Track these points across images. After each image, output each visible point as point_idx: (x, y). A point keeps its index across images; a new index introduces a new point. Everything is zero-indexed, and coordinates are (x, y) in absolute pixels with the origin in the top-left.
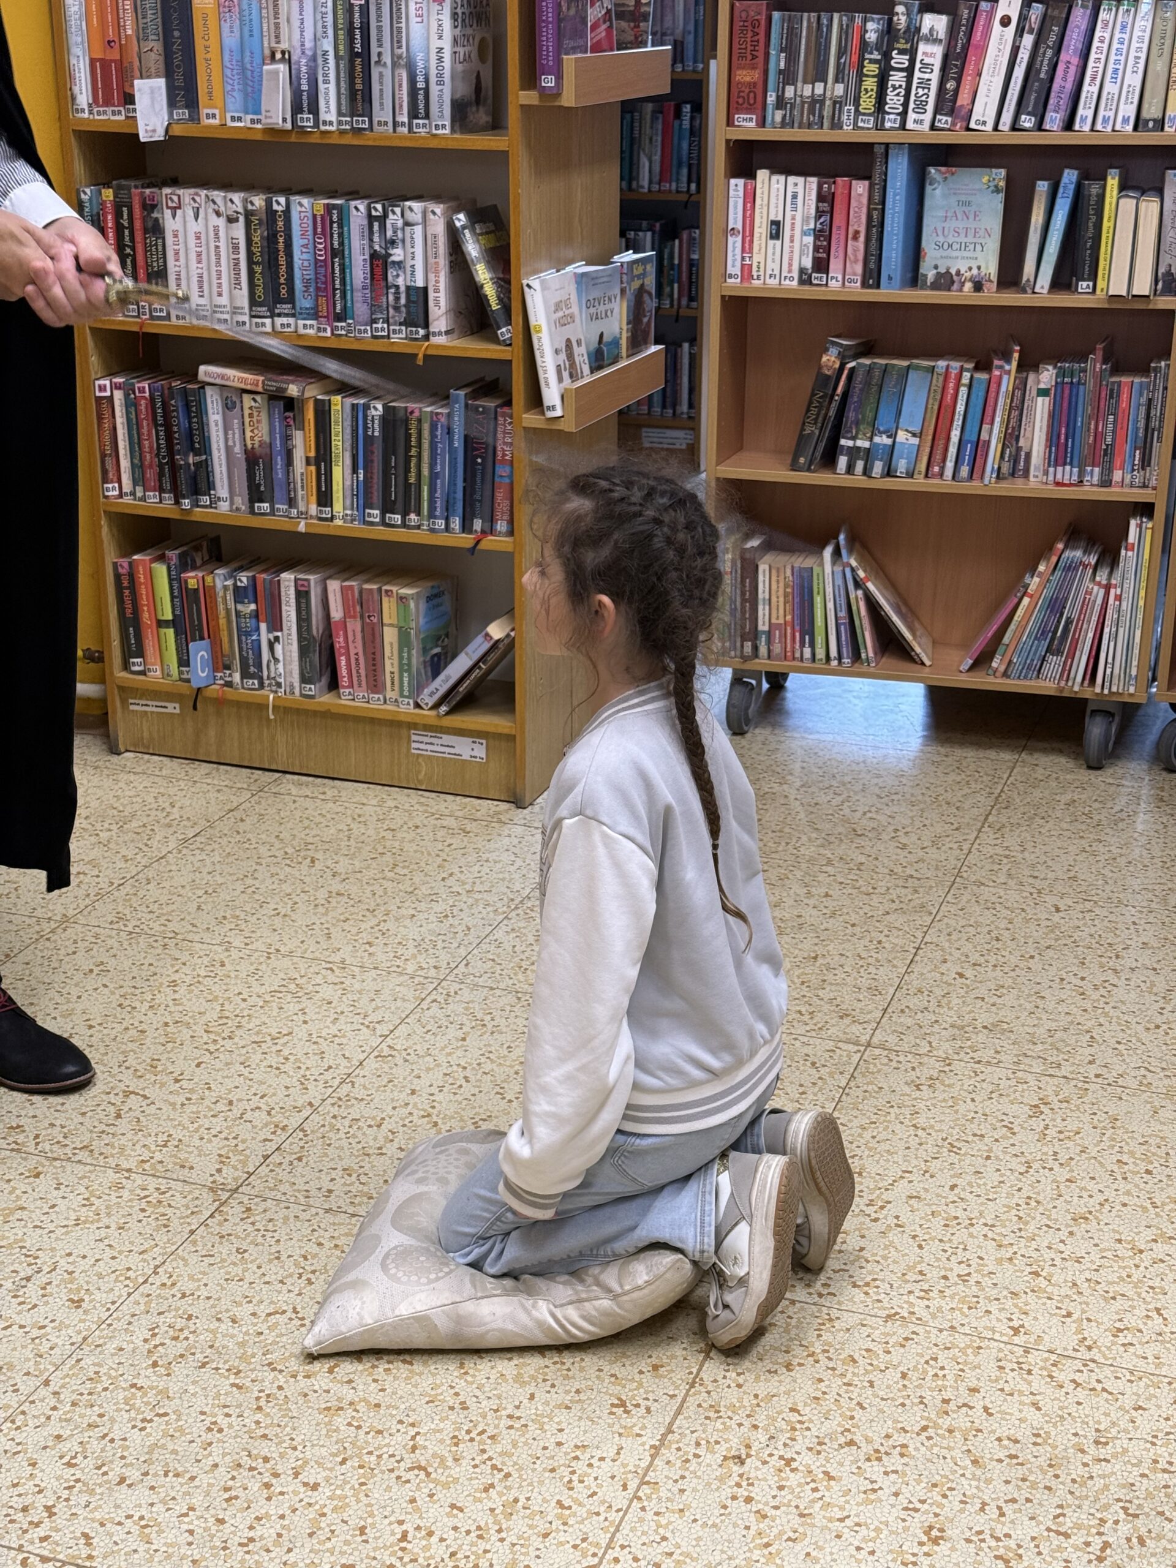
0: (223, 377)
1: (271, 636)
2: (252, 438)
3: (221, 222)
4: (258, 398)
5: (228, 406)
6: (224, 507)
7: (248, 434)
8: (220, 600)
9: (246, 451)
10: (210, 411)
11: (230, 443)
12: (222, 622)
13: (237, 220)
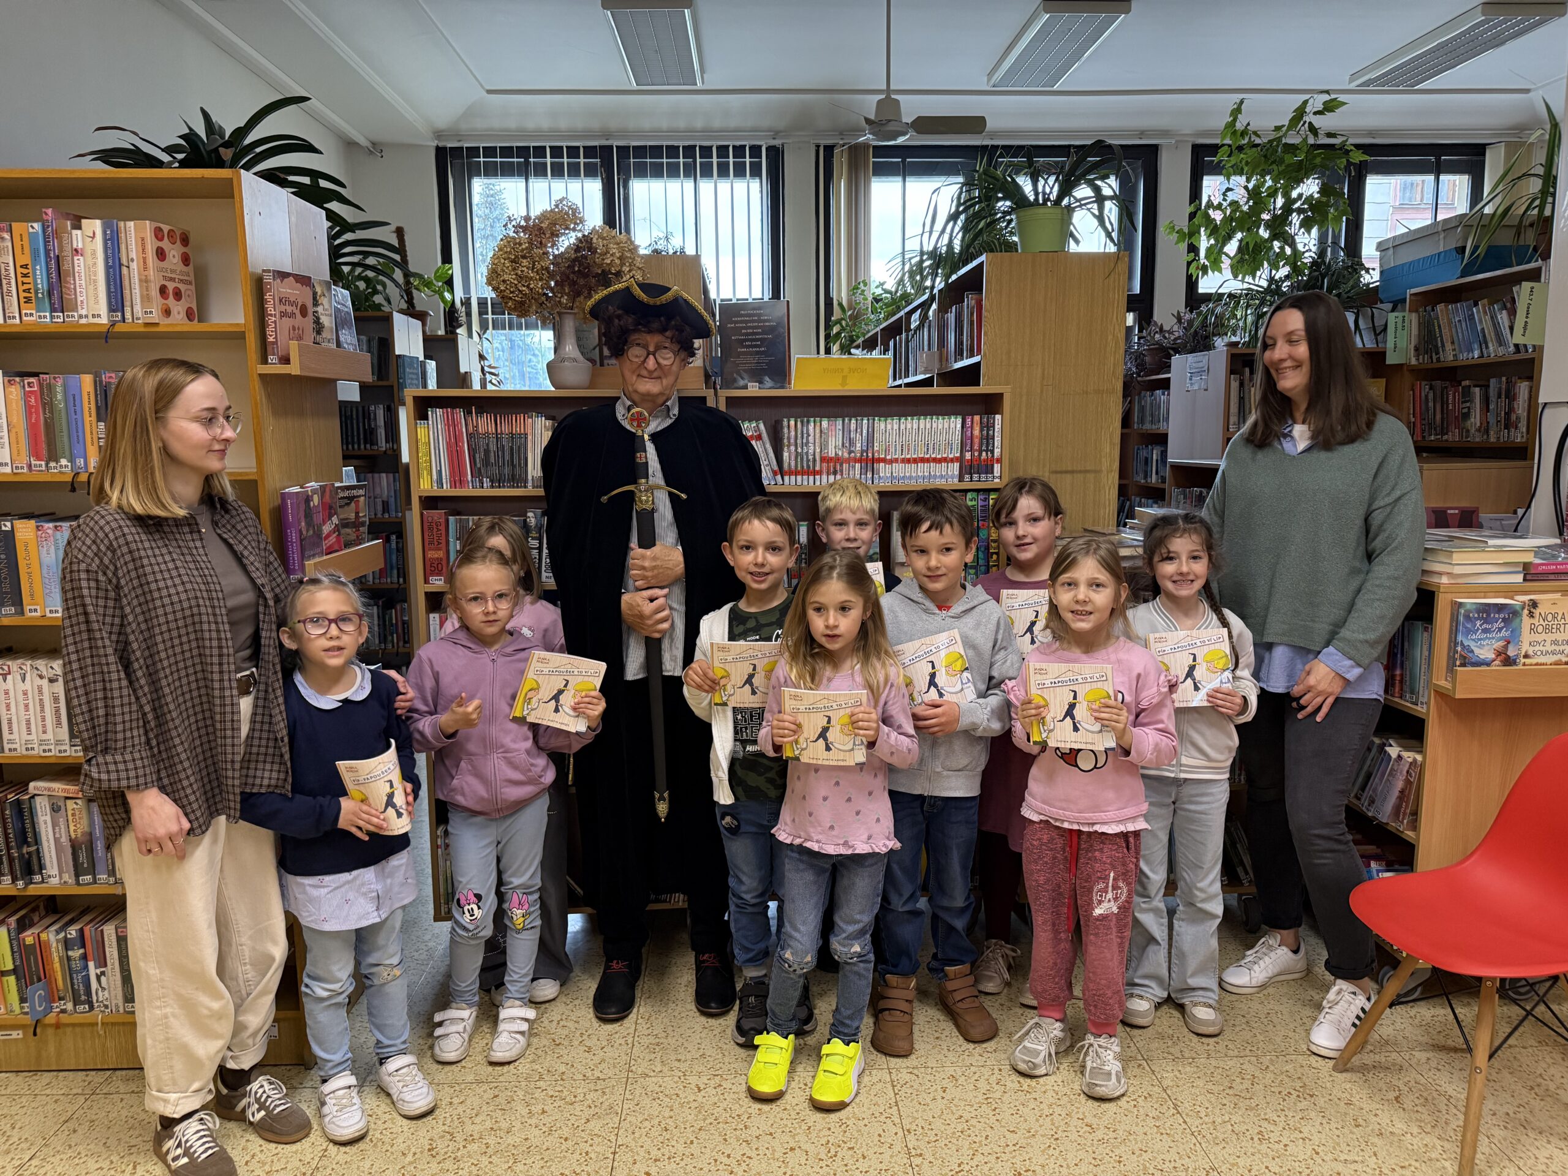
0: (49, 789)
1: (98, 971)
2: (75, 831)
3: (45, 683)
4: (79, 801)
5: (55, 809)
6: (55, 881)
7: (72, 828)
8: (53, 949)
9: (71, 840)
10: (40, 814)
11: (57, 835)
12: (57, 965)
13: (57, 680)
